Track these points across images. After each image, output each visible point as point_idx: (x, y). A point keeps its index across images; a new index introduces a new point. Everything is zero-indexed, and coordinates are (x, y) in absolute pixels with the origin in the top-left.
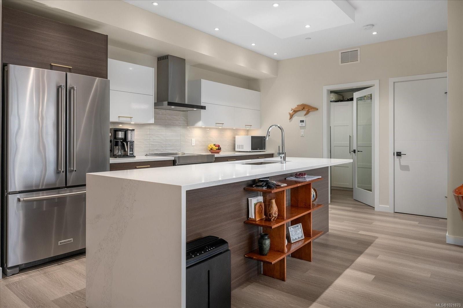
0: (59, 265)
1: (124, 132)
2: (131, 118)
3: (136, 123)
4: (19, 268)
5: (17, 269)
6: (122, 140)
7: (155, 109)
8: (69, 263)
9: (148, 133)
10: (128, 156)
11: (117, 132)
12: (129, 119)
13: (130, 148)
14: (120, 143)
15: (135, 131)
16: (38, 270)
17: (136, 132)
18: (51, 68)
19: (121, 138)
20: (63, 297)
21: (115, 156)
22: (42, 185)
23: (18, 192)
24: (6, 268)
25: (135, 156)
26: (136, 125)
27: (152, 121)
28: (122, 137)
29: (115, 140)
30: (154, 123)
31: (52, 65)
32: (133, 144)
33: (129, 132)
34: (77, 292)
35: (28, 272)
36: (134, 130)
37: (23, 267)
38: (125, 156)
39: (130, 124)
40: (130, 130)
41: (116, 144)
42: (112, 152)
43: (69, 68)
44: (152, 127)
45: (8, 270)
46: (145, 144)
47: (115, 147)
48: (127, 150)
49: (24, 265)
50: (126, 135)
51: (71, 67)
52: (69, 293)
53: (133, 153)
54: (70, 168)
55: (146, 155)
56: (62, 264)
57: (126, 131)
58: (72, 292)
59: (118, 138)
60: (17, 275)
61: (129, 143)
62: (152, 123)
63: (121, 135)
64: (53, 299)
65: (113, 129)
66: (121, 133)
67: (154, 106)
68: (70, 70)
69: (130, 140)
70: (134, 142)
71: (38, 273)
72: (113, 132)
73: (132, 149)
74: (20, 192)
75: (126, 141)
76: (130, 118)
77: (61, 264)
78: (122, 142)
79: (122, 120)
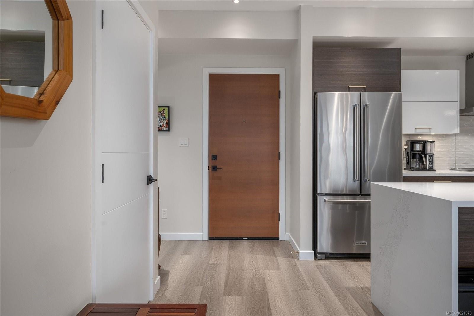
0: (355, 262)
1: (422, 144)
2: (430, 128)
3: (437, 134)
4: (326, 256)
5: (324, 256)
6: (420, 153)
7: (461, 116)
8: (364, 263)
9: (454, 144)
10: (427, 169)
11: (414, 144)
12: (427, 131)
13: (430, 161)
14: (417, 156)
15: (435, 142)
16: (339, 261)
17: (436, 144)
18: (349, 90)
19: (419, 151)
20: (354, 287)
21: (412, 169)
22: (346, 191)
23: (324, 195)
24: (317, 253)
25: (435, 170)
26: (436, 135)
27: (457, 131)
28: (420, 149)
29: (412, 153)
30: (459, 132)
31: (350, 87)
32: (433, 157)
33: (429, 144)
34: (365, 287)
35: (331, 260)
36: (433, 142)
37: (328, 255)
38: (424, 169)
39: (430, 135)
40: (429, 142)
41: (414, 157)
42: (409, 165)
43: (364, 88)
44: (459, 138)
45: (318, 254)
46: (449, 157)
47: (412, 160)
48: (425, 163)
49: (329, 254)
50: (424, 147)
51: (366, 86)
52: (359, 286)
53: (433, 167)
54: (365, 178)
55: (451, 169)
56: (358, 262)
57: (424, 143)
58: (361, 286)
59: (415, 151)
60: (324, 260)
61: (428, 156)
62: (457, 133)
63: (418, 147)
64: (346, 286)
65: (410, 142)
66: (419, 146)
67: (460, 114)
68: (365, 90)
69: (429, 153)
70: (434, 154)
71: (338, 263)
72: (409, 144)
73: (431, 162)
74: (326, 195)
75: (424, 153)
76: (428, 129)
77: (356, 262)
78: (420, 155)
79: (419, 131)
